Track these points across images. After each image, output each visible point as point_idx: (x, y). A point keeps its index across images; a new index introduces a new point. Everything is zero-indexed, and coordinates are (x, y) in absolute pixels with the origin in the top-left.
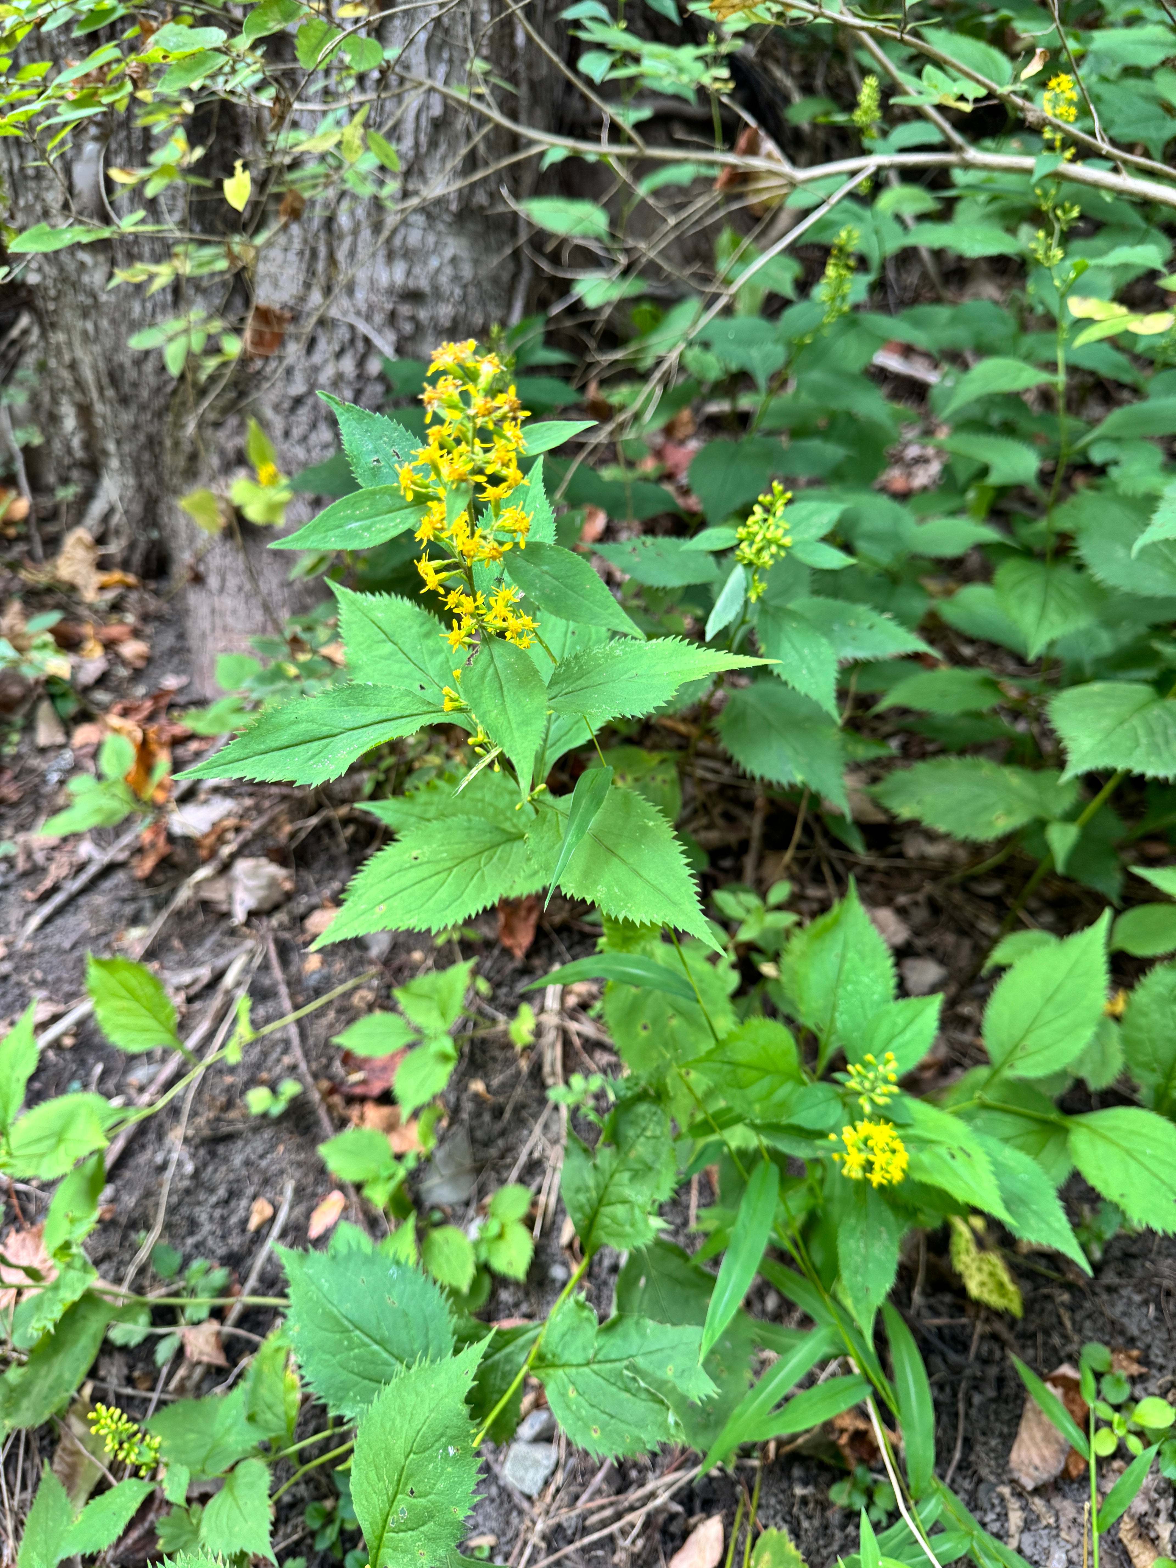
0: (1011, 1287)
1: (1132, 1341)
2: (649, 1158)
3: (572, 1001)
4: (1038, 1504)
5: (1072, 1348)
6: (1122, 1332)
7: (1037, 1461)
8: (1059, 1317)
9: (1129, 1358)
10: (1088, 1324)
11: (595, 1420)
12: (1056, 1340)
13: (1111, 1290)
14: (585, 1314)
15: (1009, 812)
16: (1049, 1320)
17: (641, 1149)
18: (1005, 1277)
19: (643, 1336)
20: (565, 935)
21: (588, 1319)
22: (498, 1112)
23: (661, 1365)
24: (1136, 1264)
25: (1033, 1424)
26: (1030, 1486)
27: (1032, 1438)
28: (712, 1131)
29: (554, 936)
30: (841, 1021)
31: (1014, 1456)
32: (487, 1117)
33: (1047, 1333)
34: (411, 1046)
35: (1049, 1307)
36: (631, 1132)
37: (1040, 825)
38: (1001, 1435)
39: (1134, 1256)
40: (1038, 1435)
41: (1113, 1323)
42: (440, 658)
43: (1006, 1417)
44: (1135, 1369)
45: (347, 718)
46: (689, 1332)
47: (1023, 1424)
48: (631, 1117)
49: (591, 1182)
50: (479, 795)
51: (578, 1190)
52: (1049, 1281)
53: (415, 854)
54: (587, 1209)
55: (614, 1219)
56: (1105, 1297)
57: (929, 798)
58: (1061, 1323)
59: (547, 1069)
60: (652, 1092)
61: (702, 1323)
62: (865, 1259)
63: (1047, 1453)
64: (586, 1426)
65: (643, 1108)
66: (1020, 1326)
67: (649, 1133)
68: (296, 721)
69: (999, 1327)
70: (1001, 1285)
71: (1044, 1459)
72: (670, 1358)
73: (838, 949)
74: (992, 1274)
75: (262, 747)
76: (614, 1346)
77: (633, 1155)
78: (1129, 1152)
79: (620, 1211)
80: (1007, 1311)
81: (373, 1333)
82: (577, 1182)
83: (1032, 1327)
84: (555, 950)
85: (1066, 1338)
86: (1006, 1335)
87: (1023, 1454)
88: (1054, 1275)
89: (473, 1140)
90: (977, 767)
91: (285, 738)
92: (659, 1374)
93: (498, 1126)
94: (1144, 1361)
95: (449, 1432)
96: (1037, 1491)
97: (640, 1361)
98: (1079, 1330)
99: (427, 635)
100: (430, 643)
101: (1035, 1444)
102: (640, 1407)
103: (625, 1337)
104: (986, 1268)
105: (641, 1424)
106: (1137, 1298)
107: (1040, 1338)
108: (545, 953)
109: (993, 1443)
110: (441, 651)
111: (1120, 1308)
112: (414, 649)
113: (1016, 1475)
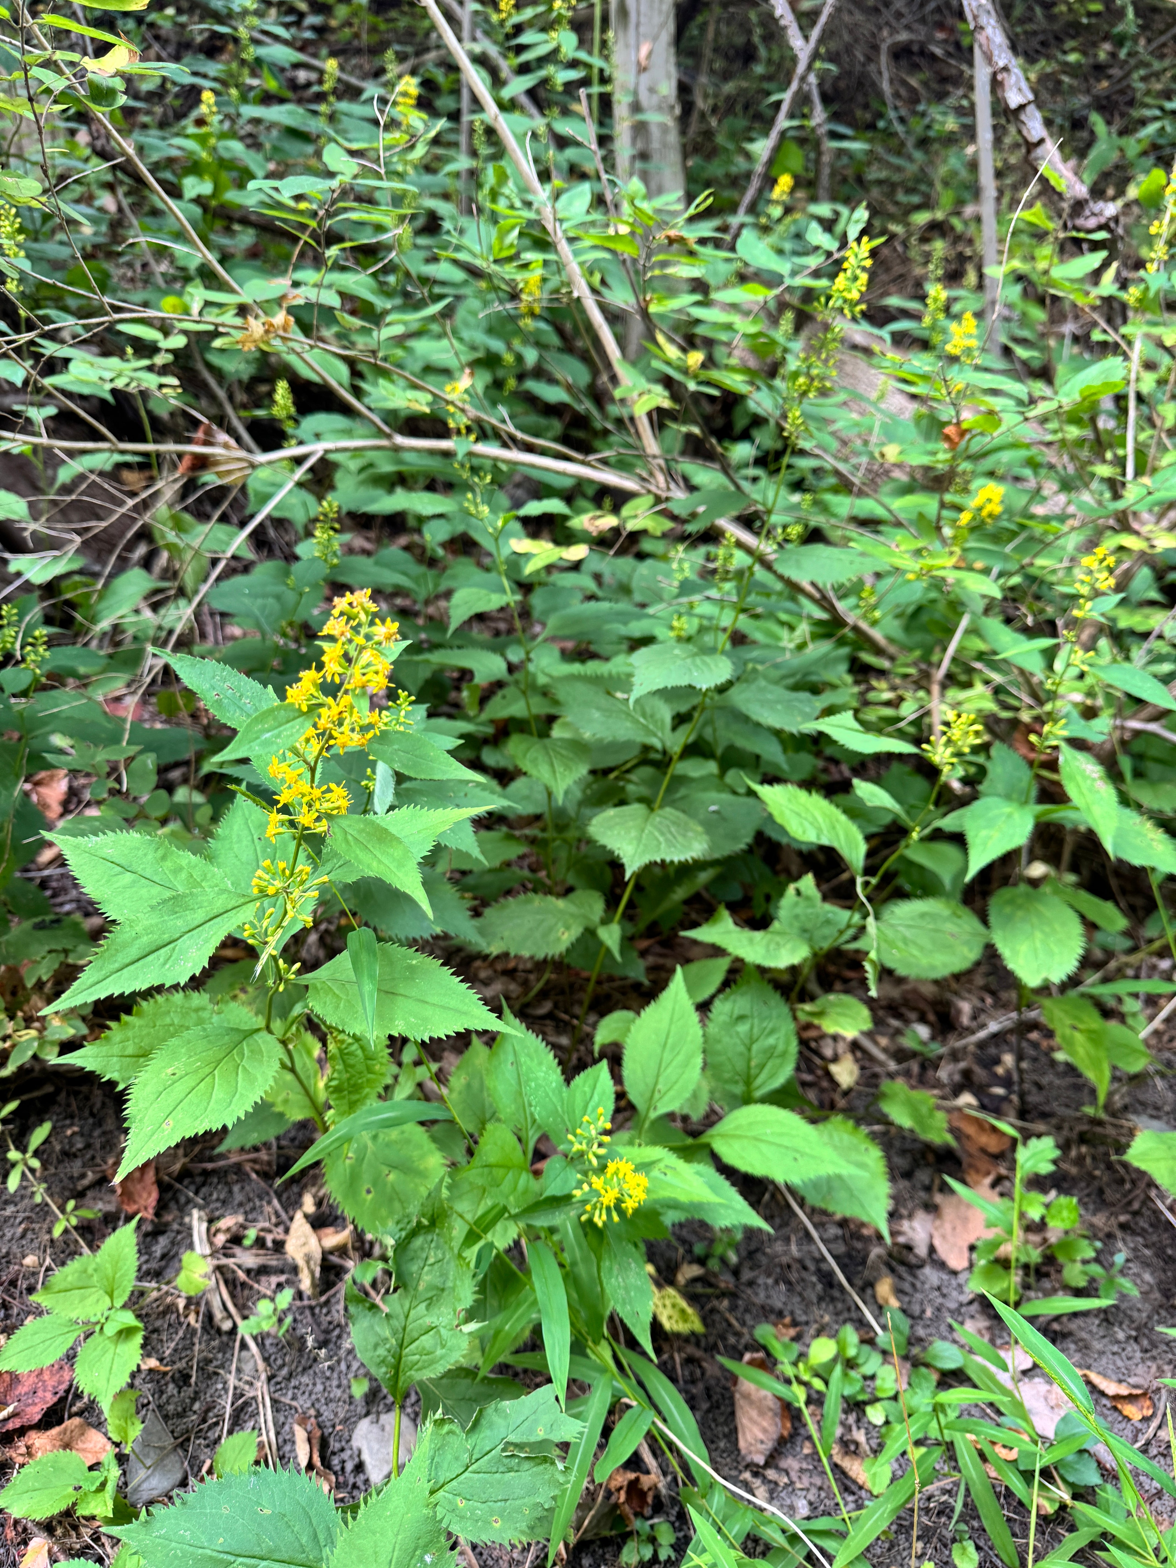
0: (690, 1310)
1: (780, 1314)
2: (438, 1282)
3: (221, 1239)
4: (771, 1474)
5: (746, 1338)
6: (772, 1310)
7: (761, 1436)
8: (727, 1321)
9: (785, 1326)
10: (748, 1317)
11: (492, 1512)
12: (732, 1340)
13: (751, 1283)
14: (446, 1428)
15: (568, 928)
16: (721, 1326)
17: (427, 1278)
18: (683, 1304)
19: (506, 1417)
20: (186, 1182)
21: (450, 1432)
22: (183, 1378)
23: (531, 1431)
24: (759, 1256)
25: (747, 1408)
26: (762, 1462)
27: (751, 1419)
28: (479, 1238)
29: (178, 1186)
30: (537, 1112)
31: (742, 1444)
32: (171, 1388)
33: (723, 1338)
34: (88, 1335)
35: (717, 1317)
36: (414, 1268)
37: (590, 933)
38: (725, 1436)
39: (757, 1250)
40: (754, 1413)
41: (763, 1307)
42: (183, 875)
43: (721, 1419)
44: (792, 1332)
45: (180, 924)
46: (544, 1393)
47: (739, 1414)
48: (410, 1254)
49: (387, 1333)
50: (168, 1020)
51: (376, 1346)
52: (708, 1297)
53: (170, 1071)
54: (390, 1359)
55: (424, 1352)
56: (749, 1291)
57: (506, 934)
58: (730, 1325)
59: (218, 1314)
60: (425, 1222)
61: (549, 1381)
62: (627, 1289)
63: (765, 1424)
64: (487, 1523)
65: (418, 1242)
66: (703, 1343)
67: (431, 1260)
68: (138, 936)
69: (691, 1350)
70: (683, 1311)
71: (765, 1431)
72: (536, 1421)
73: (511, 1058)
74: (674, 1306)
75: (117, 966)
76: (486, 1438)
77: (422, 1286)
78: (756, 1139)
79: (426, 1341)
80: (693, 1333)
81: (257, 1551)
82: (372, 1340)
83: (711, 1340)
84: (183, 1200)
85: (738, 1335)
86: (698, 1354)
87: (749, 1437)
88: (709, 1291)
89: (166, 1417)
90: (529, 901)
91: (134, 952)
92: (532, 1439)
93: (190, 1391)
94: (795, 1324)
95: (421, 1542)
96: (767, 1465)
97: (512, 1438)
98: (743, 1324)
99: (164, 858)
100: (168, 864)
101: (755, 1422)
102: (528, 1475)
103: (491, 1426)
104: (668, 1302)
105: (532, 1491)
106: (770, 1281)
107: (721, 1345)
108: (173, 1205)
109: (722, 1444)
110: (181, 869)
111: (762, 1295)
112: (156, 873)
113: (749, 1459)
